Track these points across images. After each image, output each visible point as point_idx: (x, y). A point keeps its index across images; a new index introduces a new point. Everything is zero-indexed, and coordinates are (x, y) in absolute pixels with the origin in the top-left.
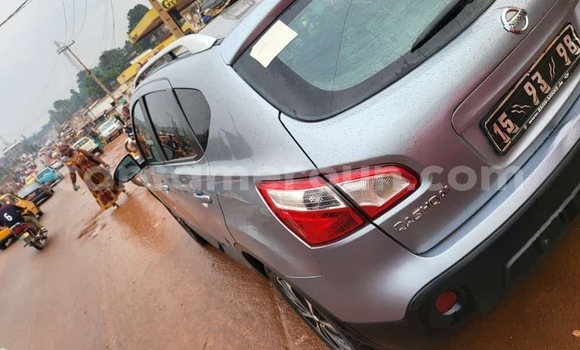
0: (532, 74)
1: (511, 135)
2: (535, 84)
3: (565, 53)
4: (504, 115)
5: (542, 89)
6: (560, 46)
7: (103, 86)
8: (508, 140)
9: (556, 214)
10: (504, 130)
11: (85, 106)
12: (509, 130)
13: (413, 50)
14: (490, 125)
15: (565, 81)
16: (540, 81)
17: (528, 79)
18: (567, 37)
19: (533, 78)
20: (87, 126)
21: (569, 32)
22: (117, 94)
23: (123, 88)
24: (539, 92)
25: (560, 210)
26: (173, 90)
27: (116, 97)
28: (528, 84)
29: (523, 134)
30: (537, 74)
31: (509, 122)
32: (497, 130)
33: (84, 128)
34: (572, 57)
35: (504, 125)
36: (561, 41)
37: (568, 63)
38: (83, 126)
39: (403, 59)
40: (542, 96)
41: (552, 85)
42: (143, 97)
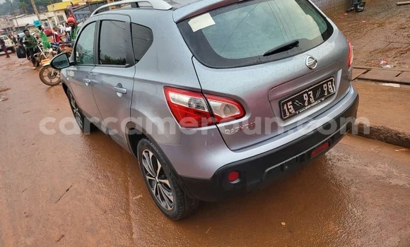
0: (309, 91)
1: (290, 113)
2: (309, 95)
3: (326, 89)
4: (291, 103)
5: (311, 100)
6: (325, 85)
7: (34, 6)
8: (288, 114)
9: (295, 157)
10: (288, 109)
11: (13, 14)
12: (290, 111)
13: (264, 55)
14: (283, 104)
15: (321, 101)
16: (311, 96)
17: (306, 92)
18: (330, 83)
19: (309, 93)
20: (8, 29)
21: (331, 81)
22: (43, 17)
23: (51, 14)
24: (309, 100)
25: (297, 156)
26: (131, 23)
27: (42, 18)
28: (306, 95)
29: (295, 115)
30: (311, 92)
31: (291, 106)
32: (285, 107)
33: (5, 29)
34: (329, 93)
35: (289, 107)
36: (327, 83)
37: (326, 94)
38: (5, 27)
39: (259, 57)
40: (309, 103)
41: (315, 101)
42: (101, 21)
